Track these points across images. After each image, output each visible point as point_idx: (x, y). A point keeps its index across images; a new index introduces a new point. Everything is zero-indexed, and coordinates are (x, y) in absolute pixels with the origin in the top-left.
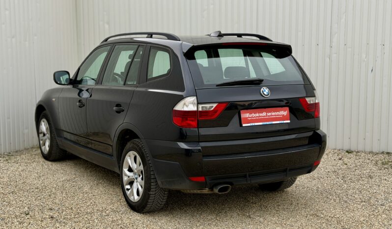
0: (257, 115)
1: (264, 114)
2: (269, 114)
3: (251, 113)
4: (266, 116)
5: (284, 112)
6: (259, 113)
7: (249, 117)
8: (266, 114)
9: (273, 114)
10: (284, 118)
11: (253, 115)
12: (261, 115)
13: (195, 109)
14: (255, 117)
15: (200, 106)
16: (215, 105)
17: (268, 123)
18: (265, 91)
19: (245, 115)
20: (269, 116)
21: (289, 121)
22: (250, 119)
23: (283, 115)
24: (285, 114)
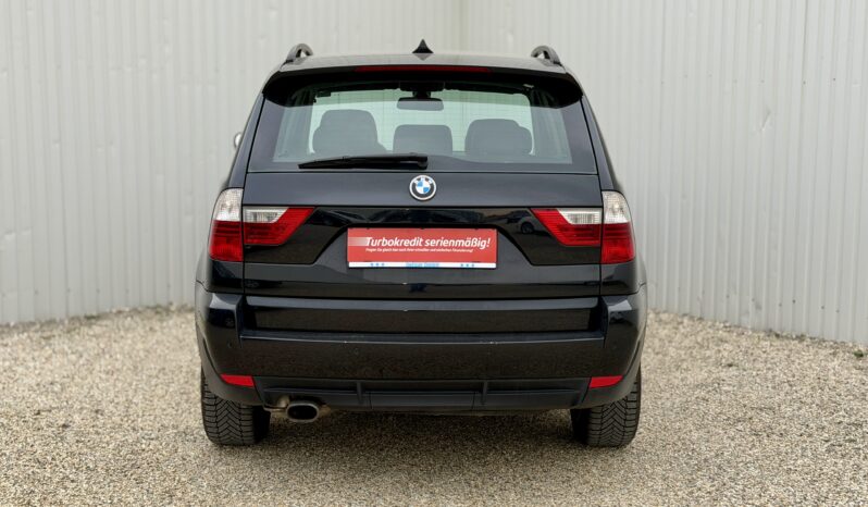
0: (396, 242)
1: (417, 242)
2: (431, 243)
3: (377, 237)
4: (423, 247)
5: (481, 241)
6: (400, 238)
7: (370, 247)
8: (423, 243)
9: (444, 243)
10: (477, 255)
11: (385, 242)
12: (407, 242)
13: (234, 216)
14: (387, 247)
15: (249, 212)
16: (281, 212)
17: (423, 265)
18: (421, 185)
19: (360, 240)
20: (430, 247)
21: (493, 265)
22: (371, 250)
23: (477, 249)
24: (483, 247)
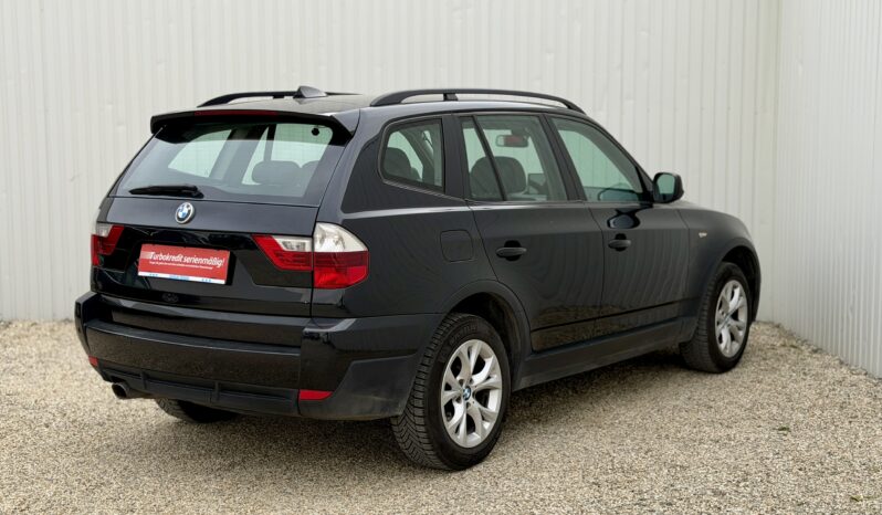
0: (167, 258)
1: (179, 258)
2: (188, 260)
3: (157, 253)
4: (182, 263)
5: (218, 261)
7: (152, 260)
8: (183, 259)
9: (196, 260)
10: (214, 273)
11: (161, 257)
12: (174, 258)
14: (162, 261)
19: (148, 254)
21: (222, 282)
22: (153, 263)
23: (215, 266)
24: (219, 265)
